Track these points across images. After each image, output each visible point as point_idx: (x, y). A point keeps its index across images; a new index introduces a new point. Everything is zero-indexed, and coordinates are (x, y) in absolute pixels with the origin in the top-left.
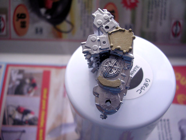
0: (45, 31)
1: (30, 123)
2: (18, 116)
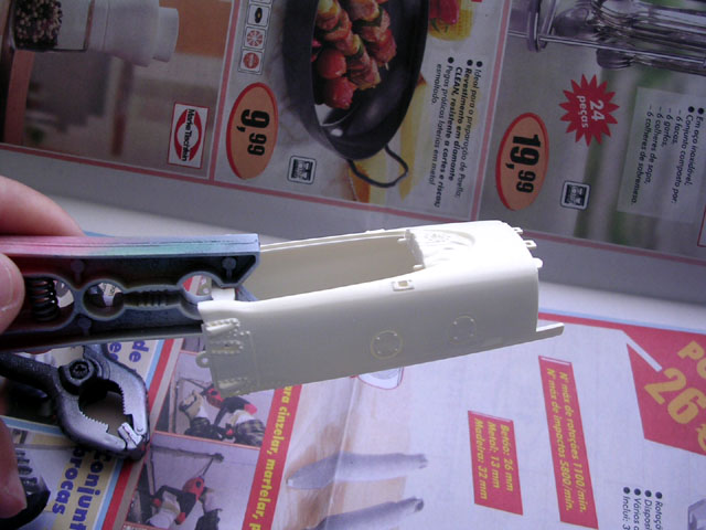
0: (317, 172)
1: (241, 436)
2: (206, 411)
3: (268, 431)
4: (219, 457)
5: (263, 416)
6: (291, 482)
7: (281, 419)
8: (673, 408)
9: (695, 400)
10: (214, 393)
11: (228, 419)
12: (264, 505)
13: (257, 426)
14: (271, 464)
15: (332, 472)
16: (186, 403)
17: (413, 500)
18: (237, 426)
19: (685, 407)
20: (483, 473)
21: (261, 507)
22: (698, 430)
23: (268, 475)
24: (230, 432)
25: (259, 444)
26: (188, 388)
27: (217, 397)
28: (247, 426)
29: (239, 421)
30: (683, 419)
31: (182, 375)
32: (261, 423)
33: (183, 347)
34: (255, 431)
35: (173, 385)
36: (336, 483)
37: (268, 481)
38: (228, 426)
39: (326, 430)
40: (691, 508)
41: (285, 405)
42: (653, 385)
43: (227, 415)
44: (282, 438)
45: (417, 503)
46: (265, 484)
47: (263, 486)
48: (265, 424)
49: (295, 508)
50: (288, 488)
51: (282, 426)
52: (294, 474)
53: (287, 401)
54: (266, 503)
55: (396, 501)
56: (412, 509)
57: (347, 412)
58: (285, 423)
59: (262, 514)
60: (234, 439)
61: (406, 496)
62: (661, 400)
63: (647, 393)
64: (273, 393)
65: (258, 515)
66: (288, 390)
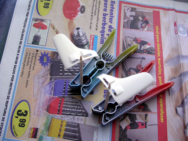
3: (156, 50)
4: (144, 58)
5: (153, 46)
6: (166, 64)
7: (158, 46)
10: (137, 40)
11: (143, 48)
12: (160, 71)
13: (152, 49)
14: (159, 59)
16: (129, 43)
18: (147, 49)
21: (160, 72)
23: (159, 62)
24: (145, 51)
25: (154, 54)
26: (129, 39)
27: (138, 41)
28: (149, 49)
29: (147, 48)
31: (126, 36)
32: (153, 48)
33: (124, 27)
34: (152, 50)
35: (124, 39)
36: (181, 63)
37: (160, 64)
38: (144, 49)
39: (172, 49)
41: (158, 43)
43: (143, 46)
44: (160, 52)
46: (159, 65)
48: (154, 48)
49: (169, 71)
50: (166, 66)
51: (159, 48)
52: (166, 62)
53: (158, 41)
54: (161, 70)
57: (178, 44)
58: (160, 48)
59: (160, 73)
60: (147, 53)
64: (154, 39)
65: (160, 74)
66: (158, 38)
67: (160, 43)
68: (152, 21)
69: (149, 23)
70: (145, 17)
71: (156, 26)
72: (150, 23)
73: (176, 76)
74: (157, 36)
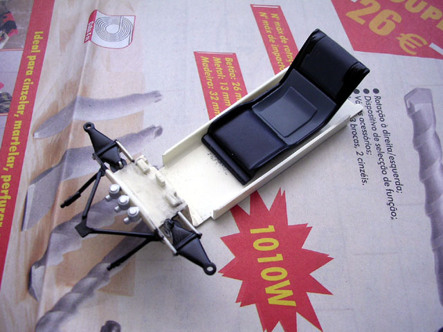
3: (14, 100)
5: (9, 88)
6: (37, 135)
7: (26, 87)
8: (373, 26)
9: (390, 18)
12: (13, 158)
13: (5, 97)
14: (19, 124)
15: (71, 115)
17: (151, 129)
19: (384, 24)
20: (214, 96)
21: (11, 160)
22: (399, 38)
23: (16, 133)
25: (7, 110)
30: (384, 32)
32: (8, 94)
34: (3, 101)
36: (74, 121)
37: (17, 139)
40: (406, 97)
41: (29, 77)
42: (353, 12)
44: (28, 102)
45: (155, 130)
46: (14, 141)
47: (12, 143)
48: (11, 94)
49: (41, 153)
50: (35, 140)
51: (26, 93)
53: (31, 74)
54: (15, 156)
55: (136, 131)
56: (152, 136)
57: (82, 68)
58: (29, 90)
59: (11, 166)
61: (145, 126)
62: (362, 22)
63: (348, 18)
64: (17, 70)
65: (8, 167)
66: (31, 65)
67: (36, 77)
68: (28, 20)
69: (15, 27)
70: (9, 12)
71: (36, 33)
72: (19, 27)
73: (53, 166)
74: (32, 58)
